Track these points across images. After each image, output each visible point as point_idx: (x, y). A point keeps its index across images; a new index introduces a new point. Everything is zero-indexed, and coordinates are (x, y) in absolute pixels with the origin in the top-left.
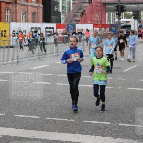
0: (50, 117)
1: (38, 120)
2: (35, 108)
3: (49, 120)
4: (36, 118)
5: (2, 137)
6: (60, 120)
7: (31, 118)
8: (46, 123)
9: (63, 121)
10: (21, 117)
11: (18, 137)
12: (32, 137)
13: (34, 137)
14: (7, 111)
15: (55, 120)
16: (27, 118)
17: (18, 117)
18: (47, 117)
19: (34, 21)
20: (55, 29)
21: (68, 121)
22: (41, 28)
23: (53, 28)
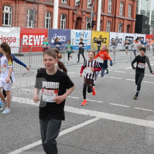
0: (137, 107)
1: (128, 109)
2: (126, 99)
3: (137, 109)
4: (127, 107)
5: (100, 119)
6: (146, 111)
7: (122, 107)
8: (134, 111)
9: (147, 111)
10: (115, 105)
11: (112, 120)
12: (123, 122)
13: (125, 122)
14: (105, 99)
15: (141, 110)
16: (119, 106)
17: (112, 105)
18: (135, 107)
19: (128, 32)
20: (145, 38)
21: (152, 112)
22: (134, 37)
23: (143, 38)
